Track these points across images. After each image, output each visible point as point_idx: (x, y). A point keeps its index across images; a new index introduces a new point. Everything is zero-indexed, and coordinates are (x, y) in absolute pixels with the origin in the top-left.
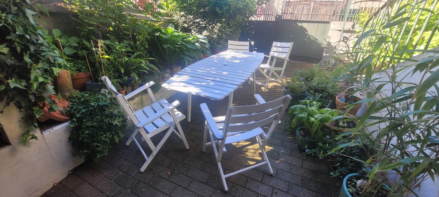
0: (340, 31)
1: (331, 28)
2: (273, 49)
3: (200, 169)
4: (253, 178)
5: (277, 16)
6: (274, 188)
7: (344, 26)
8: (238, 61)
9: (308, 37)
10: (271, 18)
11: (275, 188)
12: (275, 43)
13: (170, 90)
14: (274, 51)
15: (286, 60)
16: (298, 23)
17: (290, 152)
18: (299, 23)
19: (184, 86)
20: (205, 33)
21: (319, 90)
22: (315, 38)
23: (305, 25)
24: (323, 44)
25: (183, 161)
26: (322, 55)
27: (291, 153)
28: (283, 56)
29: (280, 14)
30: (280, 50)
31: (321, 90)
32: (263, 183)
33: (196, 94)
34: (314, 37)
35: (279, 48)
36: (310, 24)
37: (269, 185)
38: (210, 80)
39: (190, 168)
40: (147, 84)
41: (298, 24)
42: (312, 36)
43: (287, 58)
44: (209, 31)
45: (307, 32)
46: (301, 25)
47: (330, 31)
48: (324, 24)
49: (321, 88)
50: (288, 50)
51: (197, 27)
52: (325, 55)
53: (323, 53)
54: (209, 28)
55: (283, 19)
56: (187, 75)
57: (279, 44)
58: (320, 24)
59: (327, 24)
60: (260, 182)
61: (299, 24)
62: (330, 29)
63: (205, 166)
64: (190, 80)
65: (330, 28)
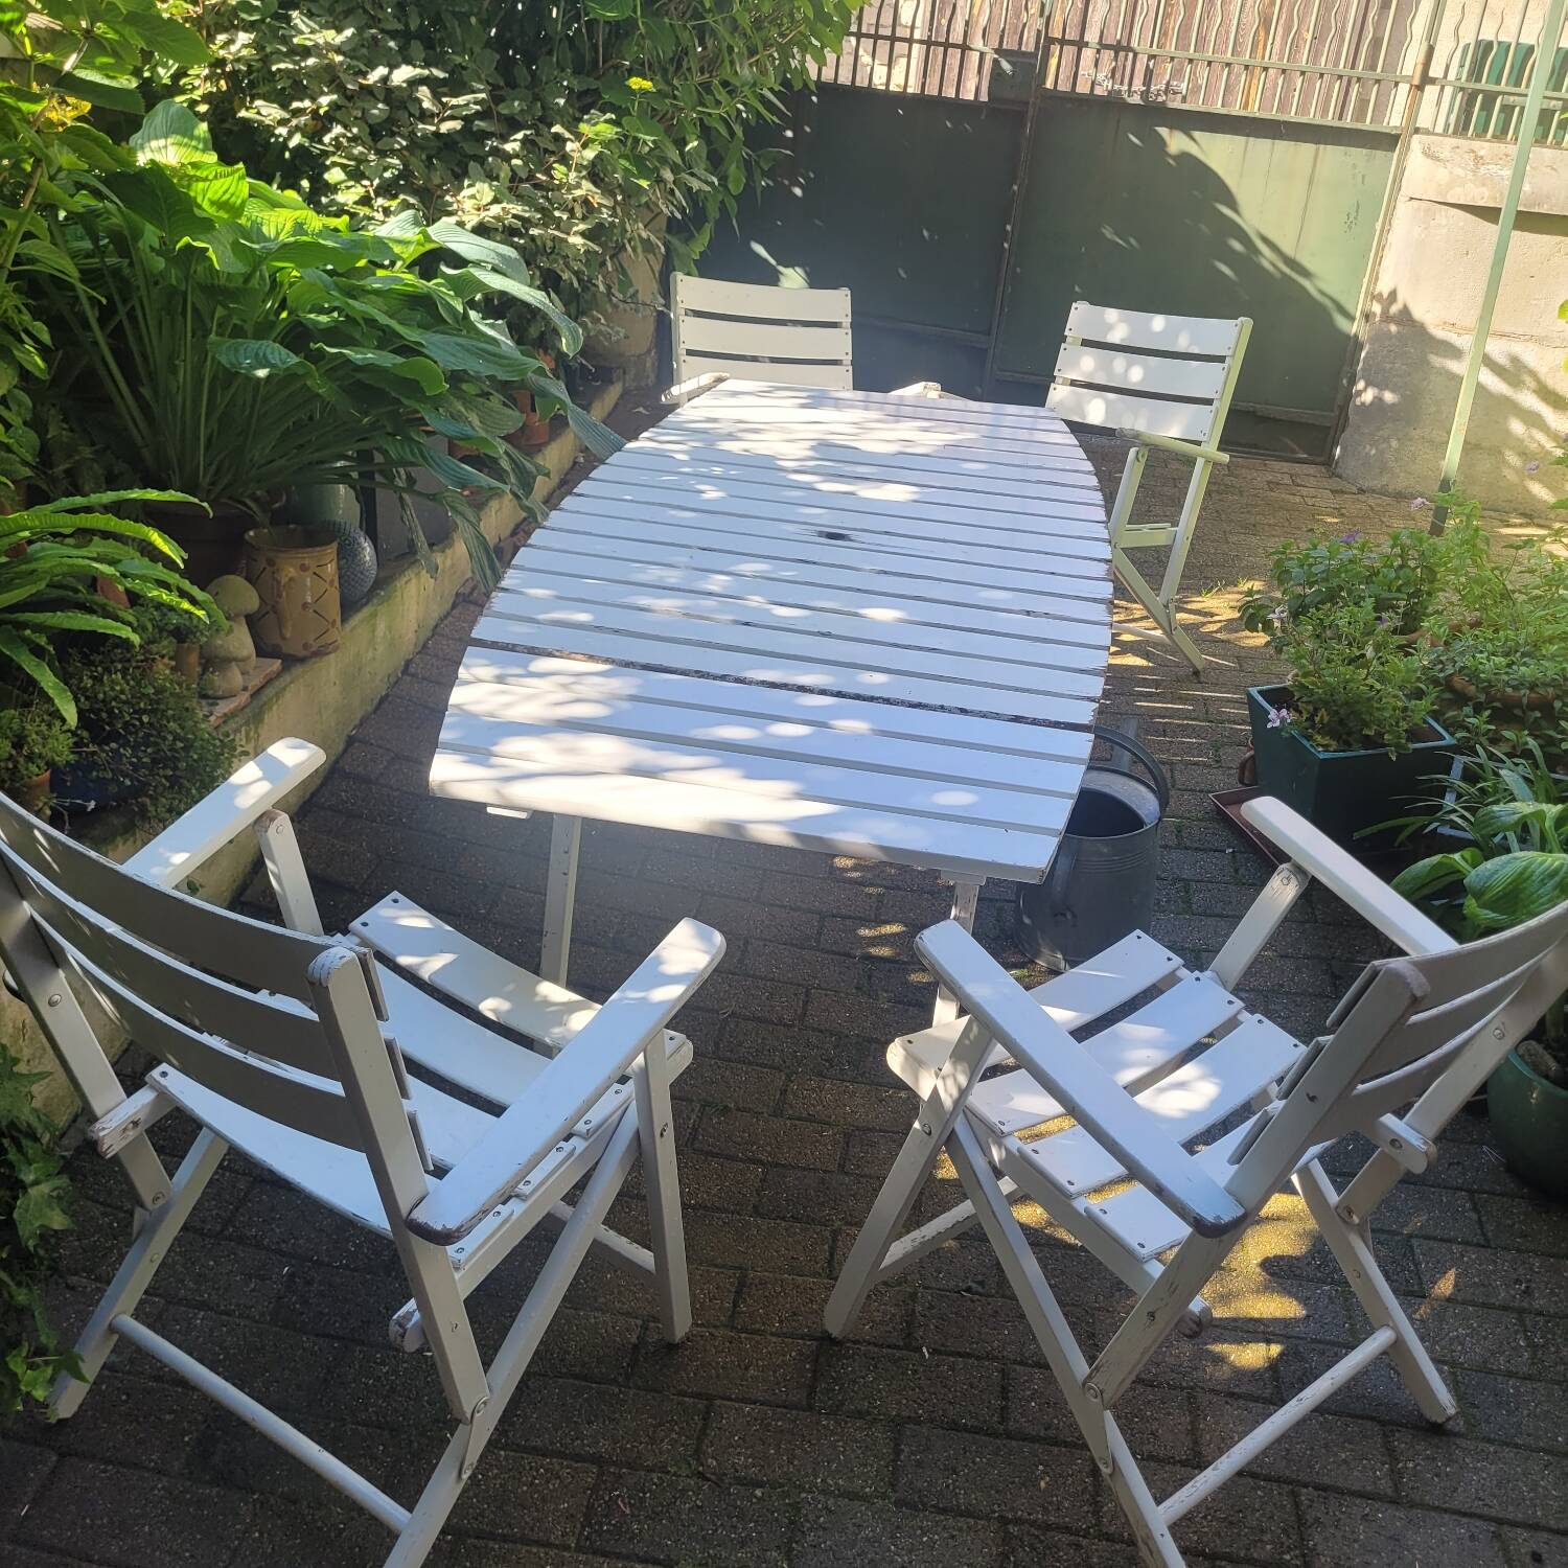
0: (1489, 214)
1: (1408, 187)
2: (1077, 363)
3: (884, 1496)
4: (1326, 1480)
5: (1006, 66)
6: (1500, 1522)
7: (1519, 177)
8: (896, 493)
9: (1237, 245)
10: (951, 75)
11: (1514, 1524)
12: (1081, 317)
13: (523, 815)
14: (1073, 383)
15: (1200, 462)
16: (1163, 131)
17: (1475, 1216)
18: (1171, 128)
19: (635, 771)
20: (476, 199)
21: (1519, 705)
22: (1291, 262)
23: (1217, 152)
24: (1349, 308)
25: (698, 1453)
26: (1349, 397)
27: (1480, 1222)
28: (1173, 427)
29: (1029, 46)
30: (1136, 374)
31: (1532, 707)
32: (1412, 1505)
33: (798, 836)
34: (1288, 249)
35: (1120, 361)
36: (1261, 146)
37: (1456, 1505)
38: (823, 692)
39: (796, 1507)
40: (247, 775)
41: (1163, 143)
42: (1265, 240)
43: (1211, 448)
44: (514, 187)
45: (1233, 205)
46: (1193, 149)
47: (1403, 209)
48: (1358, 154)
49: (1533, 687)
50: (1217, 383)
51: (376, 134)
52: (1368, 396)
53: (1353, 382)
54: (507, 157)
55: (1055, 95)
56: (591, 658)
57: (1117, 324)
58: (1332, 154)
59: (1379, 153)
60: (1395, 1502)
61: (1176, 142)
62: (1402, 199)
63: (919, 1464)
64: (633, 698)
65: (1405, 191)
